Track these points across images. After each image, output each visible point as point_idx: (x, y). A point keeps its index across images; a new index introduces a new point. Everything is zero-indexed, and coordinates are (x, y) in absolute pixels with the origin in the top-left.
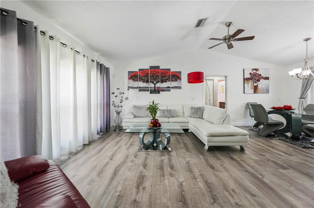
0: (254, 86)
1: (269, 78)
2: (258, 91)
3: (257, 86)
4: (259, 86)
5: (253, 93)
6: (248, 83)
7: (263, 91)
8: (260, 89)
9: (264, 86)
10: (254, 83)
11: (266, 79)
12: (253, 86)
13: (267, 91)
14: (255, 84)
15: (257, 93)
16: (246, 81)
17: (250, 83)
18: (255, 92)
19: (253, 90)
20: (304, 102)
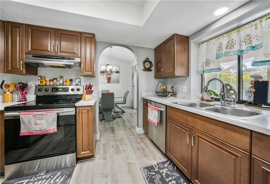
0: (108, 77)
1: (119, 72)
2: (111, 81)
3: (110, 77)
4: (112, 78)
5: (107, 82)
6: (103, 75)
7: (115, 81)
8: (113, 80)
9: (115, 78)
10: (108, 75)
11: (117, 73)
12: (107, 77)
13: (118, 82)
14: (109, 76)
15: (110, 82)
16: (101, 74)
17: (105, 75)
18: (108, 82)
19: (107, 80)
20: (133, 89)
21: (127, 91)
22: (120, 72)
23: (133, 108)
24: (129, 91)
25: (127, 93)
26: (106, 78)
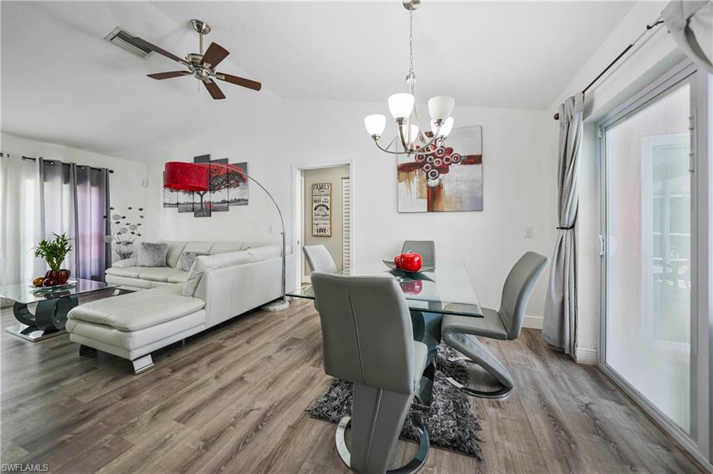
0: (428, 187)
1: (480, 157)
2: (443, 204)
3: (439, 187)
4: (446, 189)
5: (426, 210)
6: (409, 178)
7: (461, 202)
8: (450, 197)
9: (463, 187)
10: (428, 178)
11: (471, 163)
12: (425, 189)
13: (477, 205)
14: (433, 183)
15: (440, 209)
16: (403, 174)
17: (416, 180)
18: (431, 208)
19: (426, 200)
20: (568, 243)
21: (529, 256)
22: (484, 159)
23: (571, 358)
24: (545, 260)
25: (528, 267)
26: (421, 191)
